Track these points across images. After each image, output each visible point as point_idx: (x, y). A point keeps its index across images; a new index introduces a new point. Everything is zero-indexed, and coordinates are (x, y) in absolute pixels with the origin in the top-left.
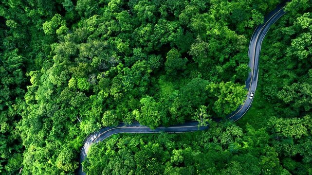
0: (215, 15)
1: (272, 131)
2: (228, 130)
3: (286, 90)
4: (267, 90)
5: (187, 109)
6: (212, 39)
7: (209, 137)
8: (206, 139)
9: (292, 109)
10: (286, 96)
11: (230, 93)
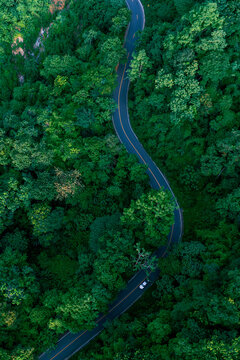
0: (57, 133)
1: (231, 217)
2: (184, 254)
3: (207, 162)
4: (184, 177)
5: (122, 262)
6: (77, 162)
7: (170, 282)
8: (170, 287)
9: (228, 177)
10: (212, 168)
11: (156, 204)
